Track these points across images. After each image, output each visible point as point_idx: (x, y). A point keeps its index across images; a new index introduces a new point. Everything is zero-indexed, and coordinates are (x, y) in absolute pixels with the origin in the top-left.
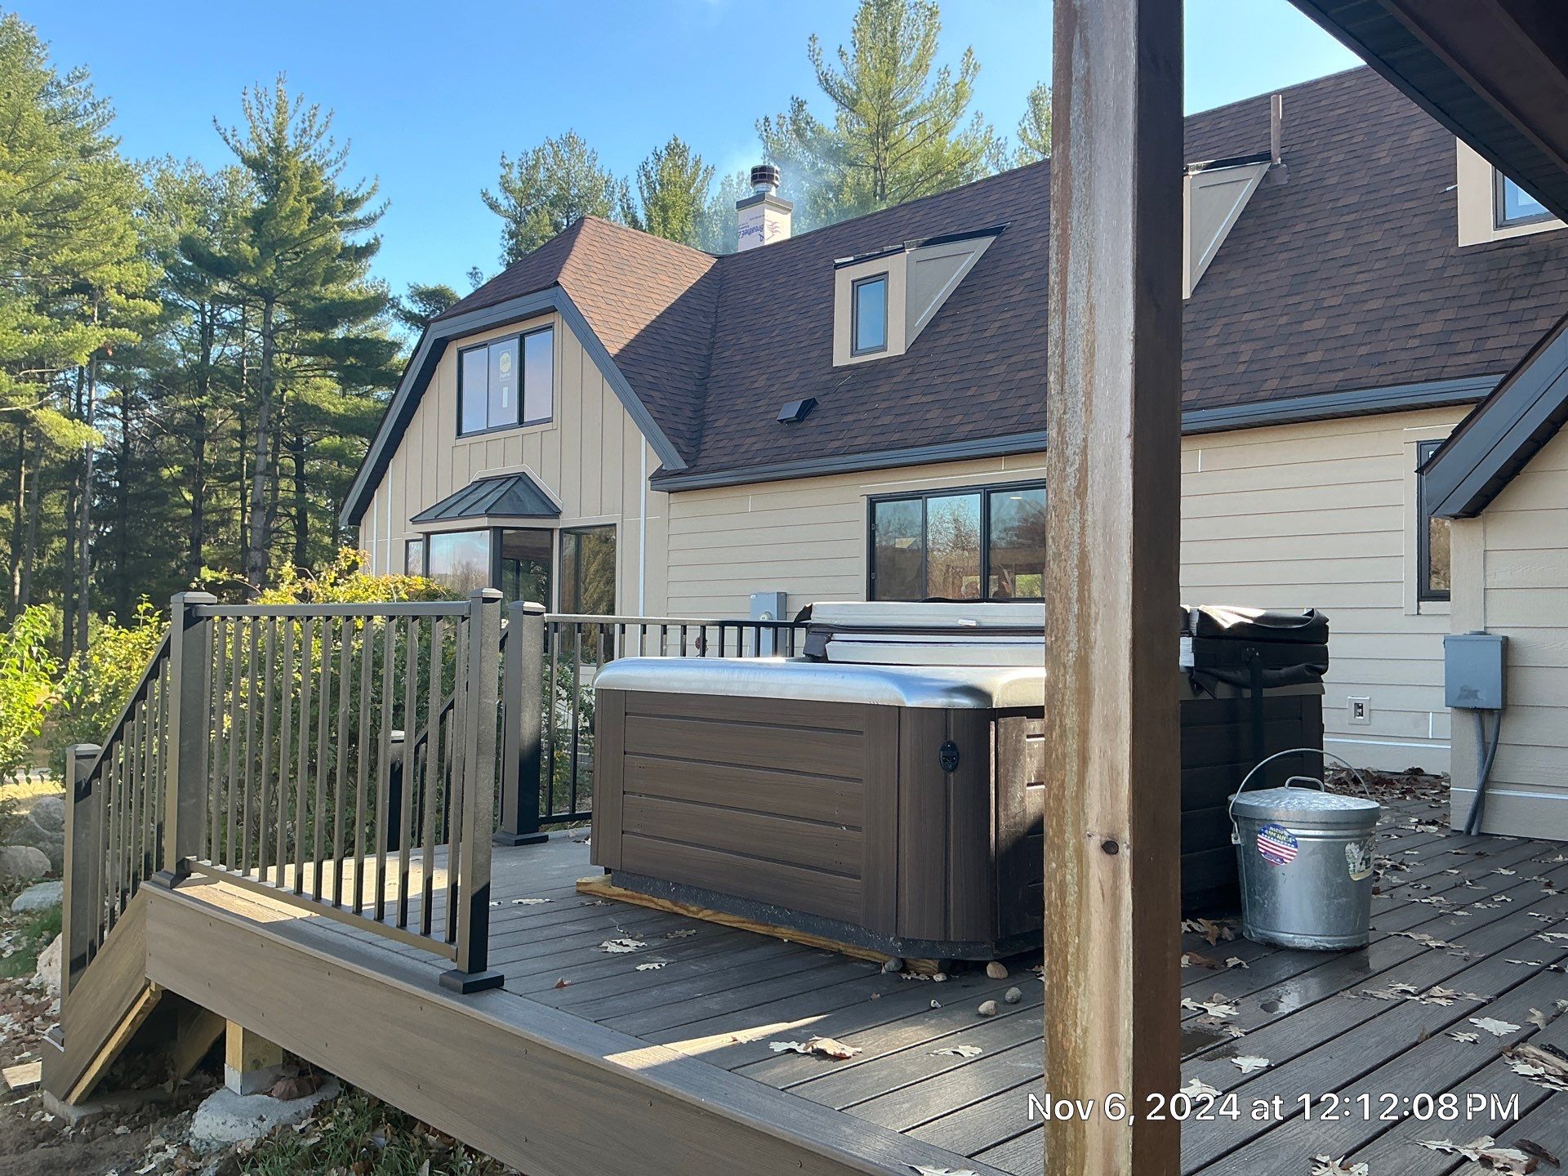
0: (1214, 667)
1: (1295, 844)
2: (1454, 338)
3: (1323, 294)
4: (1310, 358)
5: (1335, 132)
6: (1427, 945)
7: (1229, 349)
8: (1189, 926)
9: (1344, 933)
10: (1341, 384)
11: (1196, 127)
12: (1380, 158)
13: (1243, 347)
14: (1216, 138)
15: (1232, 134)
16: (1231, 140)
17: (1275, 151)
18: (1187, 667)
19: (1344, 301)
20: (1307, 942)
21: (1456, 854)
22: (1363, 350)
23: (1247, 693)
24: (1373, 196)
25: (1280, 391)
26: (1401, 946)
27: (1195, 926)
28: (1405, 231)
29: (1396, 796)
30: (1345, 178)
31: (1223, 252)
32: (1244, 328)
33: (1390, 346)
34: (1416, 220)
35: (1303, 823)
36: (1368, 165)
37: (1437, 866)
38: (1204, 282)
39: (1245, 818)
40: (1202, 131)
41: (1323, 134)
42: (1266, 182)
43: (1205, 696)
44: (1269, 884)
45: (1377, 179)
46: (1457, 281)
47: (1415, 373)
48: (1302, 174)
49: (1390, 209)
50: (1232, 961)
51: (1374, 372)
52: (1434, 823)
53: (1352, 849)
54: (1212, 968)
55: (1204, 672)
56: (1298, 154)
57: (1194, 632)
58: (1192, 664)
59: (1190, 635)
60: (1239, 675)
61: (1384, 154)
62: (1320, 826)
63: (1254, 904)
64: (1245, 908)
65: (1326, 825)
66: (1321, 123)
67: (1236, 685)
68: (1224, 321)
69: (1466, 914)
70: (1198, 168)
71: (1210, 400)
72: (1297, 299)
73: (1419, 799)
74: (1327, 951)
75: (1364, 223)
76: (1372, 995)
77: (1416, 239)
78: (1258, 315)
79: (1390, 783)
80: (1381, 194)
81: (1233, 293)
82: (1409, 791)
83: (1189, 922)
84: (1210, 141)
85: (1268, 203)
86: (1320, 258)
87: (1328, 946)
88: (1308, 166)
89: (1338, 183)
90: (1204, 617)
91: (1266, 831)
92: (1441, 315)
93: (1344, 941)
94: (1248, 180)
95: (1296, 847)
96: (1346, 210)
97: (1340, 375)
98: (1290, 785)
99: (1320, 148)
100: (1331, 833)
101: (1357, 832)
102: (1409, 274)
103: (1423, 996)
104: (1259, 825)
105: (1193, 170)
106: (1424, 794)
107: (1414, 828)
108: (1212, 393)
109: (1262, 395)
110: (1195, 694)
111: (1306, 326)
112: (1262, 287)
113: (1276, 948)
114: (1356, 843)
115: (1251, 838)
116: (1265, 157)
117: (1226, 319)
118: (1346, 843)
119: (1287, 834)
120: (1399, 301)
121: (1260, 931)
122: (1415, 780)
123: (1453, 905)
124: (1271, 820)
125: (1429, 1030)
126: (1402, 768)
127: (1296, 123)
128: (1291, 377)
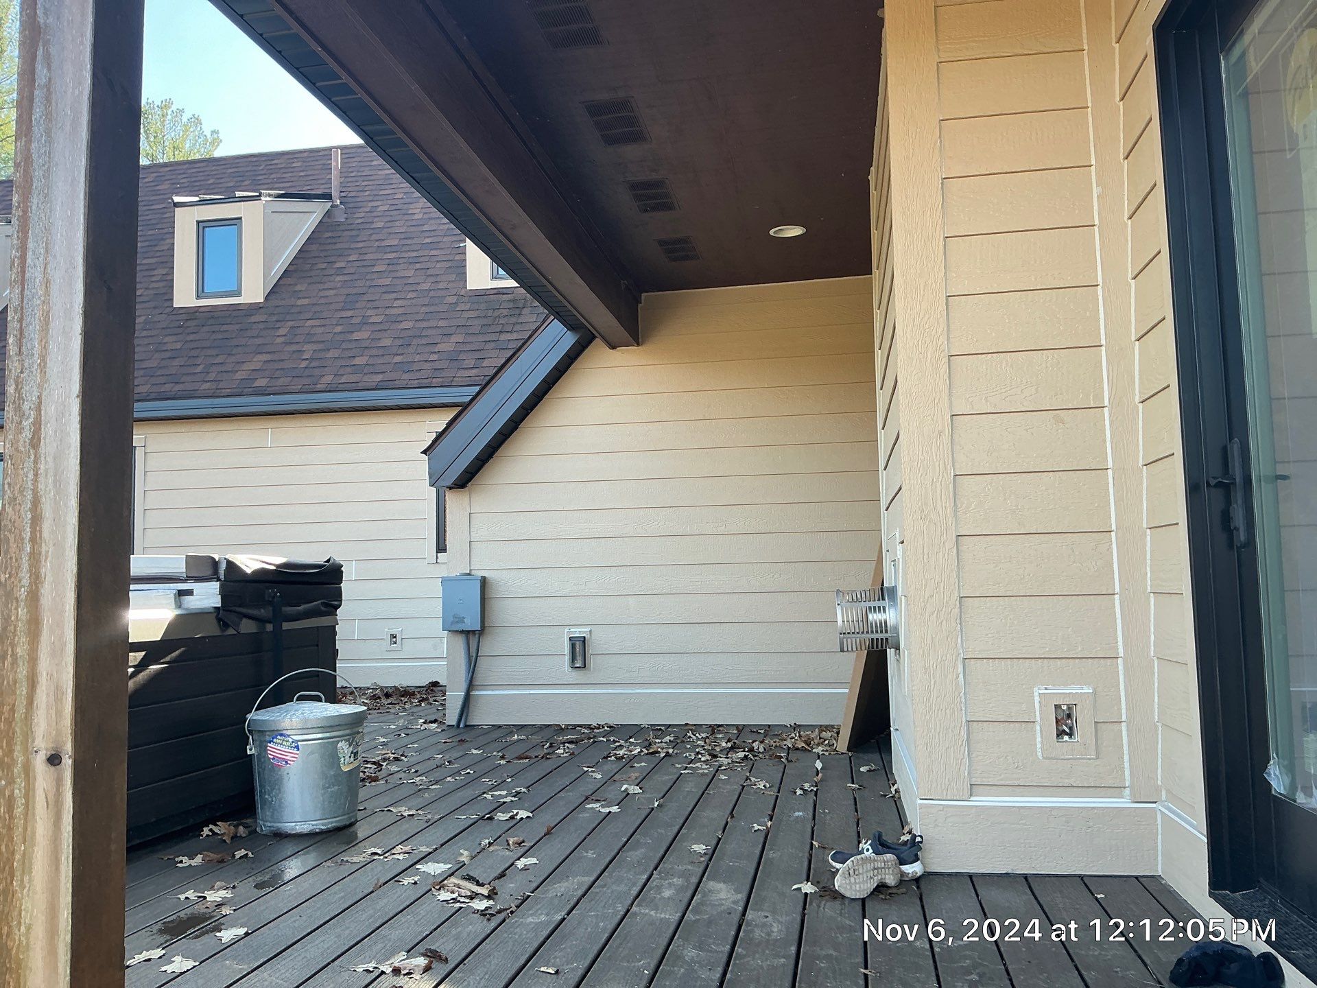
0: (240, 606)
1: (297, 748)
2: (462, 356)
3: (369, 313)
4: (358, 361)
5: (383, 187)
6: (402, 815)
7: (294, 347)
8: (211, 830)
9: (336, 815)
10: (381, 383)
11: (273, 162)
12: (415, 214)
13: (306, 347)
14: (290, 174)
15: (302, 174)
16: (301, 178)
17: (335, 194)
18: (215, 608)
19: (385, 320)
20: (305, 828)
21: (445, 742)
22: (398, 359)
23: (269, 627)
24: (409, 242)
25: (333, 385)
26: (382, 818)
27: (216, 830)
28: (429, 272)
29: (414, 704)
30: (389, 225)
31: (292, 268)
32: (307, 332)
33: (417, 358)
34: (439, 265)
35: (304, 729)
36: (406, 217)
37: (427, 755)
38: (275, 290)
39: (259, 731)
40: (279, 166)
41: (374, 188)
42: (329, 217)
43: (231, 631)
44: (277, 784)
45: (412, 229)
46: (466, 315)
47: (434, 380)
48: (357, 215)
49: (420, 253)
50: (239, 854)
51: (406, 376)
52: (435, 721)
53: (343, 746)
54: (222, 861)
55: (231, 611)
56: (354, 200)
57: (222, 577)
58: (219, 605)
59: (218, 579)
60: (262, 613)
61: (418, 211)
62: (317, 730)
63: (264, 802)
64: (258, 808)
65: (323, 729)
66: (372, 178)
67: (261, 621)
68: (290, 324)
69: (438, 786)
70: (270, 195)
71: (277, 388)
72: (349, 314)
73: (431, 704)
74: (322, 832)
75: (401, 261)
76: (347, 861)
77: (438, 279)
78: (317, 322)
79: (413, 694)
80: (415, 241)
81: (299, 302)
82: (423, 700)
83: (211, 826)
84: (284, 175)
85: (329, 234)
86: (368, 283)
87: (323, 827)
88: (360, 210)
89: (383, 228)
90: (231, 565)
91: (275, 740)
92: (454, 339)
93: (336, 822)
94: (314, 211)
95: (298, 750)
96: (389, 249)
97: (380, 377)
98: (297, 700)
99: (371, 198)
100: (328, 735)
101: (348, 732)
102: (433, 305)
103: (386, 855)
104: (269, 736)
105: (266, 197)
106: (435, 701)
107: (419, 727)
108: (281, 382)
109: (319, 387)
110: (223, 631)
111: (356, 336)
112: (323, 301)
113: (281, 836)
114: (346, 741)
115: (263, 747)
116: (328, 197)
117: (293, 323)
118: (338, 742)
119: (291, 740)
120: (425, 324)
121: (269, 824)
122: (432, 690)
123: (431, 781)
124: (277, 730)
125: (383, 880)
126: (424, 682)
127: (353, 175)
128: (343, 375)
